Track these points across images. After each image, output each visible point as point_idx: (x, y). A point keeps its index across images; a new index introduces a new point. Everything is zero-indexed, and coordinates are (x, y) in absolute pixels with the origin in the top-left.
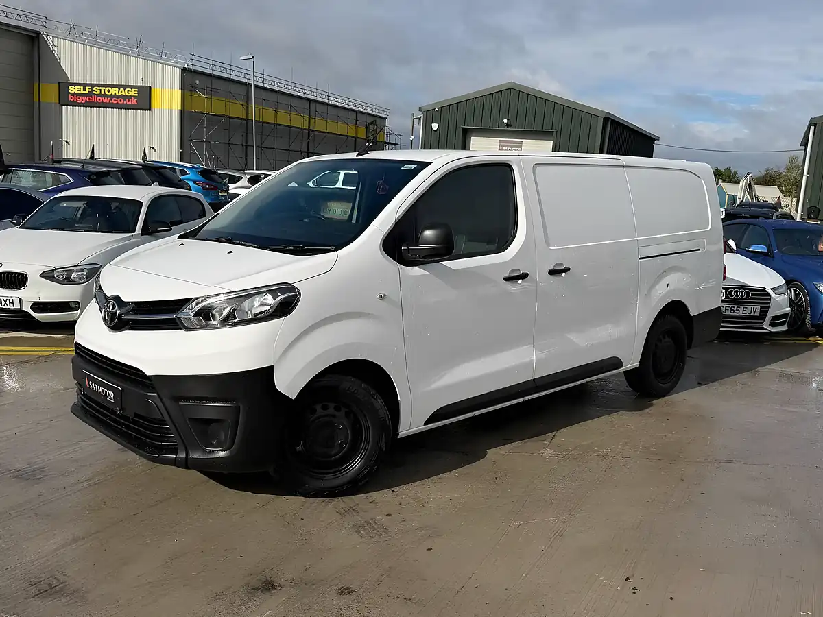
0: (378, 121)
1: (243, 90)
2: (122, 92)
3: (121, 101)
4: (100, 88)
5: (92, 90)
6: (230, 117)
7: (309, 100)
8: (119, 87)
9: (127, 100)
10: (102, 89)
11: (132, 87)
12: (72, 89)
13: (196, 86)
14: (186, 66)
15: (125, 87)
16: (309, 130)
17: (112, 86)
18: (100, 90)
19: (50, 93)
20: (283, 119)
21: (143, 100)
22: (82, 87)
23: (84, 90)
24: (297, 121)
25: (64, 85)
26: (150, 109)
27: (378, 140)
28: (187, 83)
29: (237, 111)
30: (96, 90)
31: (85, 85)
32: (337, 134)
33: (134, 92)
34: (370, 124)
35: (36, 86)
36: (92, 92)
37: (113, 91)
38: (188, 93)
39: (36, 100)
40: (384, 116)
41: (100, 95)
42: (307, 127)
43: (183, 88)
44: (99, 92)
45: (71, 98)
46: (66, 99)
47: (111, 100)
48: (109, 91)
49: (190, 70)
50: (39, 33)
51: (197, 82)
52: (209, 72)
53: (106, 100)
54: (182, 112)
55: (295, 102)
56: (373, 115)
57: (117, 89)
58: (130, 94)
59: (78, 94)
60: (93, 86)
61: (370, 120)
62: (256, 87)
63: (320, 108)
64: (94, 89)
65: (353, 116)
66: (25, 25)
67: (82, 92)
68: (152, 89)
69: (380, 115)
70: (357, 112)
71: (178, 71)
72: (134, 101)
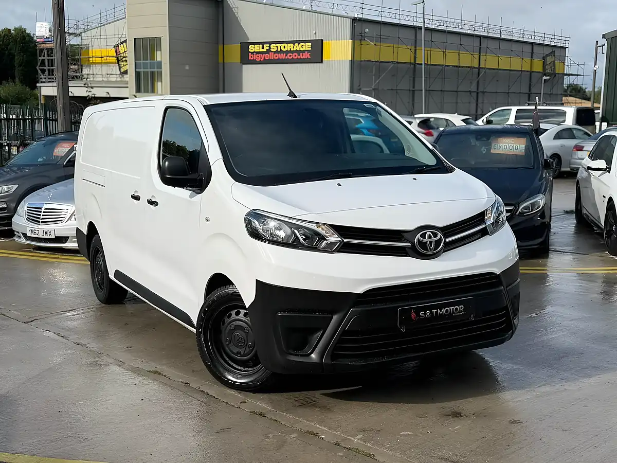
0: (557, 52)
1: (410, 34)
2: (297, 47)
3: (295, 56)
4: (277, 45)
5: (270, 48)
6: (398, 63)
7: (480, 37)
8: (294, 42)
9: (301, 54)
10: (279, 45)
11: (305, 42)
12: (252, 48)
13: (366, 35)
14: (356, 16)
15: (299, 42)
16: (479, 68)
17: (287, 42)
18: (277, 47)
19: (233, 53)
20: (451, 59)
21: (316, 53)
22: (261, 46)
23: (263, 48)
24: (467, 60)
25: (245, 46)
26: (322, 61)
27: (557, 72)
28: (357, 33)
29: (405, 56)
30: (274, 48)
31: (263, 44)
32: (510, 70)
33: (307, 47)
34: (547, 55)
35: (220, 47)
36: (269, 51)
37: (289, 47)
38: (358, 42)
39: (221, 60)
40: (563, 45)
41: (277, 52)
42: (477, 66)
43: (353, 38)
44: (276, 50)
45: (251, 57)
46: (246, 58)
47: (286, 55)
48: (284, 47)
49: (360, 20)
51: (367, 30)
52: (379, 19)
53: (283, 56)
54: (352, 62)
55: (464, 40)
56: (552, 46)
57: (292, 45)
58: (304, 49)
59: (258, 53)
60: (270, 43)
61: (547, 51)
62: (427, 29)
63: (491, 43)
64: (272, 46)
65: (528, 48)
67: (261, 50)
68: (324, 41)
69: (559, 45)
70: (532, 44)
71: (349, 21)
72: (307, 56)
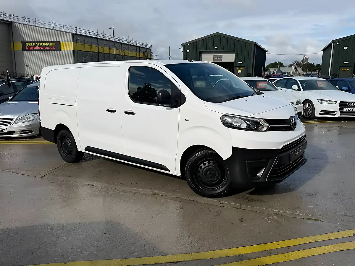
0: (148, 50)
1: (96, 41)
2: (48, 44)
3: (48, 48)
6: (92, 52)
7: (121, 43)
9: (51, 47)
10: (40, 43)
11: (52, 42)
12: (27, 44)
13: (79, 40)
14: (74, 32)
15: (49, 42)
16: (122, 55)
17: (44, 42)
19: (18, 46)
21: (58, 47)
22: (31, 43)
23: (33, 44)
24: (118, 52)
25: (24, 44)
26: (60, 51)
27: (148, 58)
28: (75, 39)
29: (95, 49)
30: (38, 44)
31: (32, 42)
32: (133, 57)
33: (53, 44)
34: (145, 51)
35: (12, 43)
36: (35, 45)
37: (45, 44)
38: (75, 43)
39: (12, 49)
40: (150, 48)
41: (39, 46)
43: (73, 41)
45: (27, 48)
46: (25, 48)
47: (44, 48)
48: (43, 44)
49: (76, 34)
50: (11, 22)
51: (79, 38)
52: (83, 34)
53: (42, 48)
54: (74, 51)
55: (116, 44)
56: (146, 48)
57: (46, 43)
58: (52, 45)
59: (30, 46)
60: (36, 42)
63: (126, 46)
65: (138, 49)
66: (5, 19)
68: (61, 43)
69: (148, 48)
70: (139, 47)
71: (71, 34)
72: (54, 48)
